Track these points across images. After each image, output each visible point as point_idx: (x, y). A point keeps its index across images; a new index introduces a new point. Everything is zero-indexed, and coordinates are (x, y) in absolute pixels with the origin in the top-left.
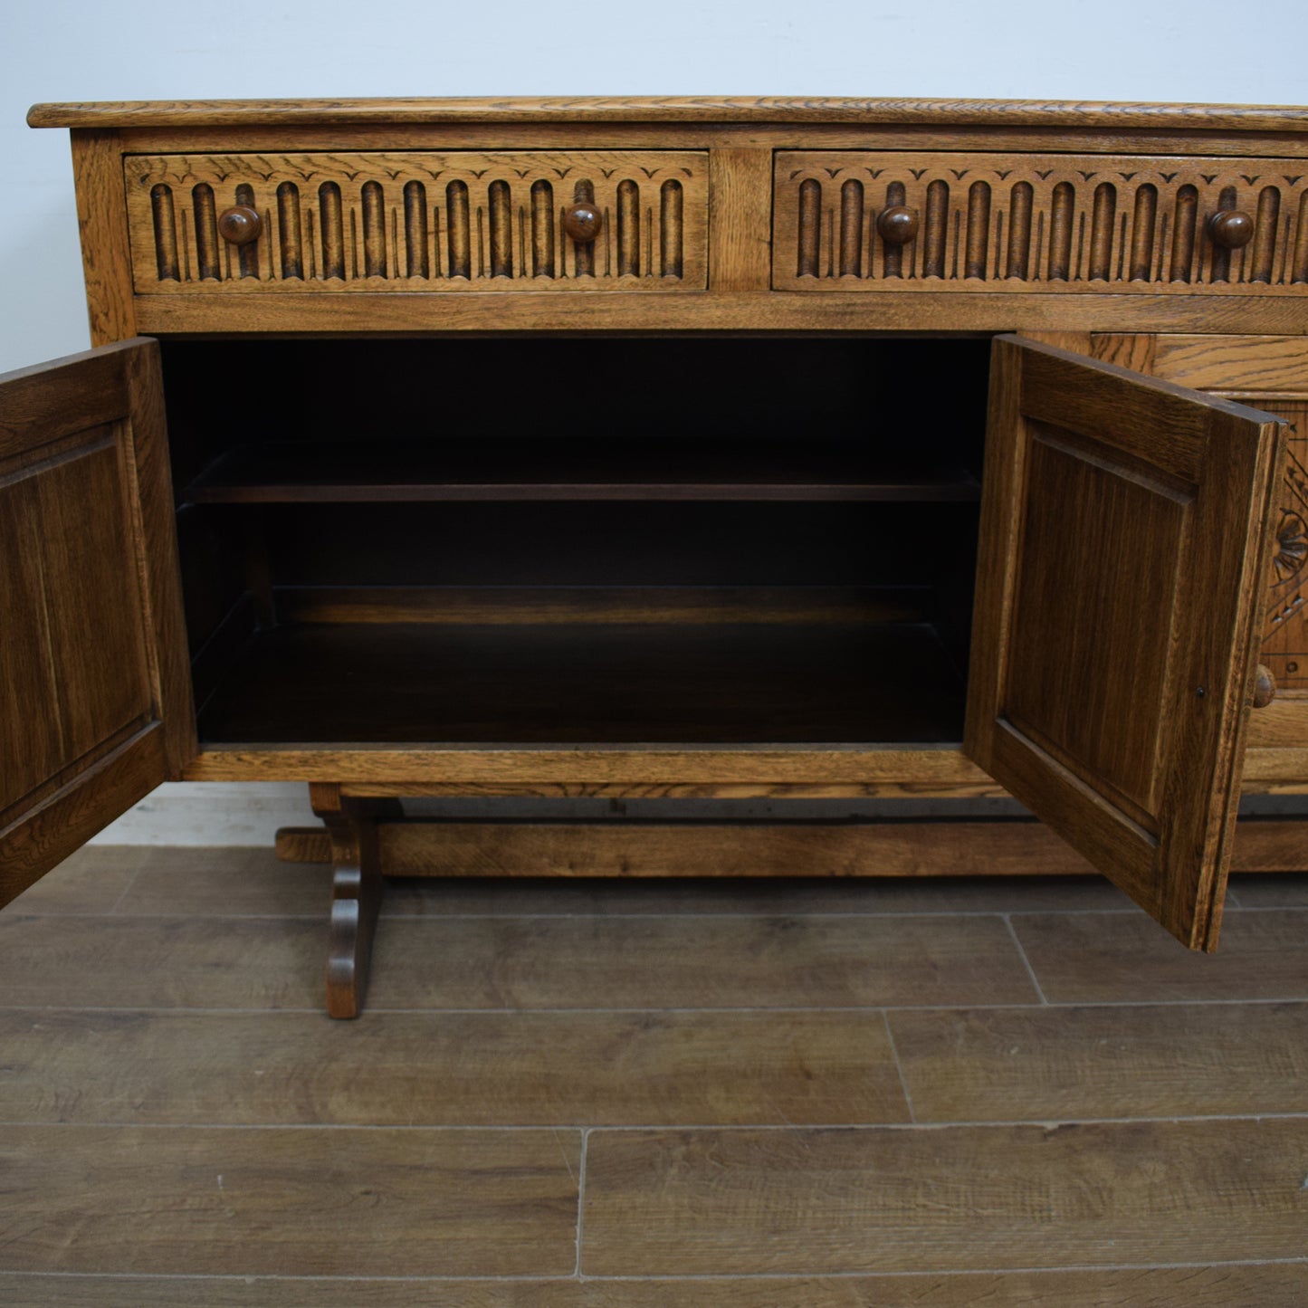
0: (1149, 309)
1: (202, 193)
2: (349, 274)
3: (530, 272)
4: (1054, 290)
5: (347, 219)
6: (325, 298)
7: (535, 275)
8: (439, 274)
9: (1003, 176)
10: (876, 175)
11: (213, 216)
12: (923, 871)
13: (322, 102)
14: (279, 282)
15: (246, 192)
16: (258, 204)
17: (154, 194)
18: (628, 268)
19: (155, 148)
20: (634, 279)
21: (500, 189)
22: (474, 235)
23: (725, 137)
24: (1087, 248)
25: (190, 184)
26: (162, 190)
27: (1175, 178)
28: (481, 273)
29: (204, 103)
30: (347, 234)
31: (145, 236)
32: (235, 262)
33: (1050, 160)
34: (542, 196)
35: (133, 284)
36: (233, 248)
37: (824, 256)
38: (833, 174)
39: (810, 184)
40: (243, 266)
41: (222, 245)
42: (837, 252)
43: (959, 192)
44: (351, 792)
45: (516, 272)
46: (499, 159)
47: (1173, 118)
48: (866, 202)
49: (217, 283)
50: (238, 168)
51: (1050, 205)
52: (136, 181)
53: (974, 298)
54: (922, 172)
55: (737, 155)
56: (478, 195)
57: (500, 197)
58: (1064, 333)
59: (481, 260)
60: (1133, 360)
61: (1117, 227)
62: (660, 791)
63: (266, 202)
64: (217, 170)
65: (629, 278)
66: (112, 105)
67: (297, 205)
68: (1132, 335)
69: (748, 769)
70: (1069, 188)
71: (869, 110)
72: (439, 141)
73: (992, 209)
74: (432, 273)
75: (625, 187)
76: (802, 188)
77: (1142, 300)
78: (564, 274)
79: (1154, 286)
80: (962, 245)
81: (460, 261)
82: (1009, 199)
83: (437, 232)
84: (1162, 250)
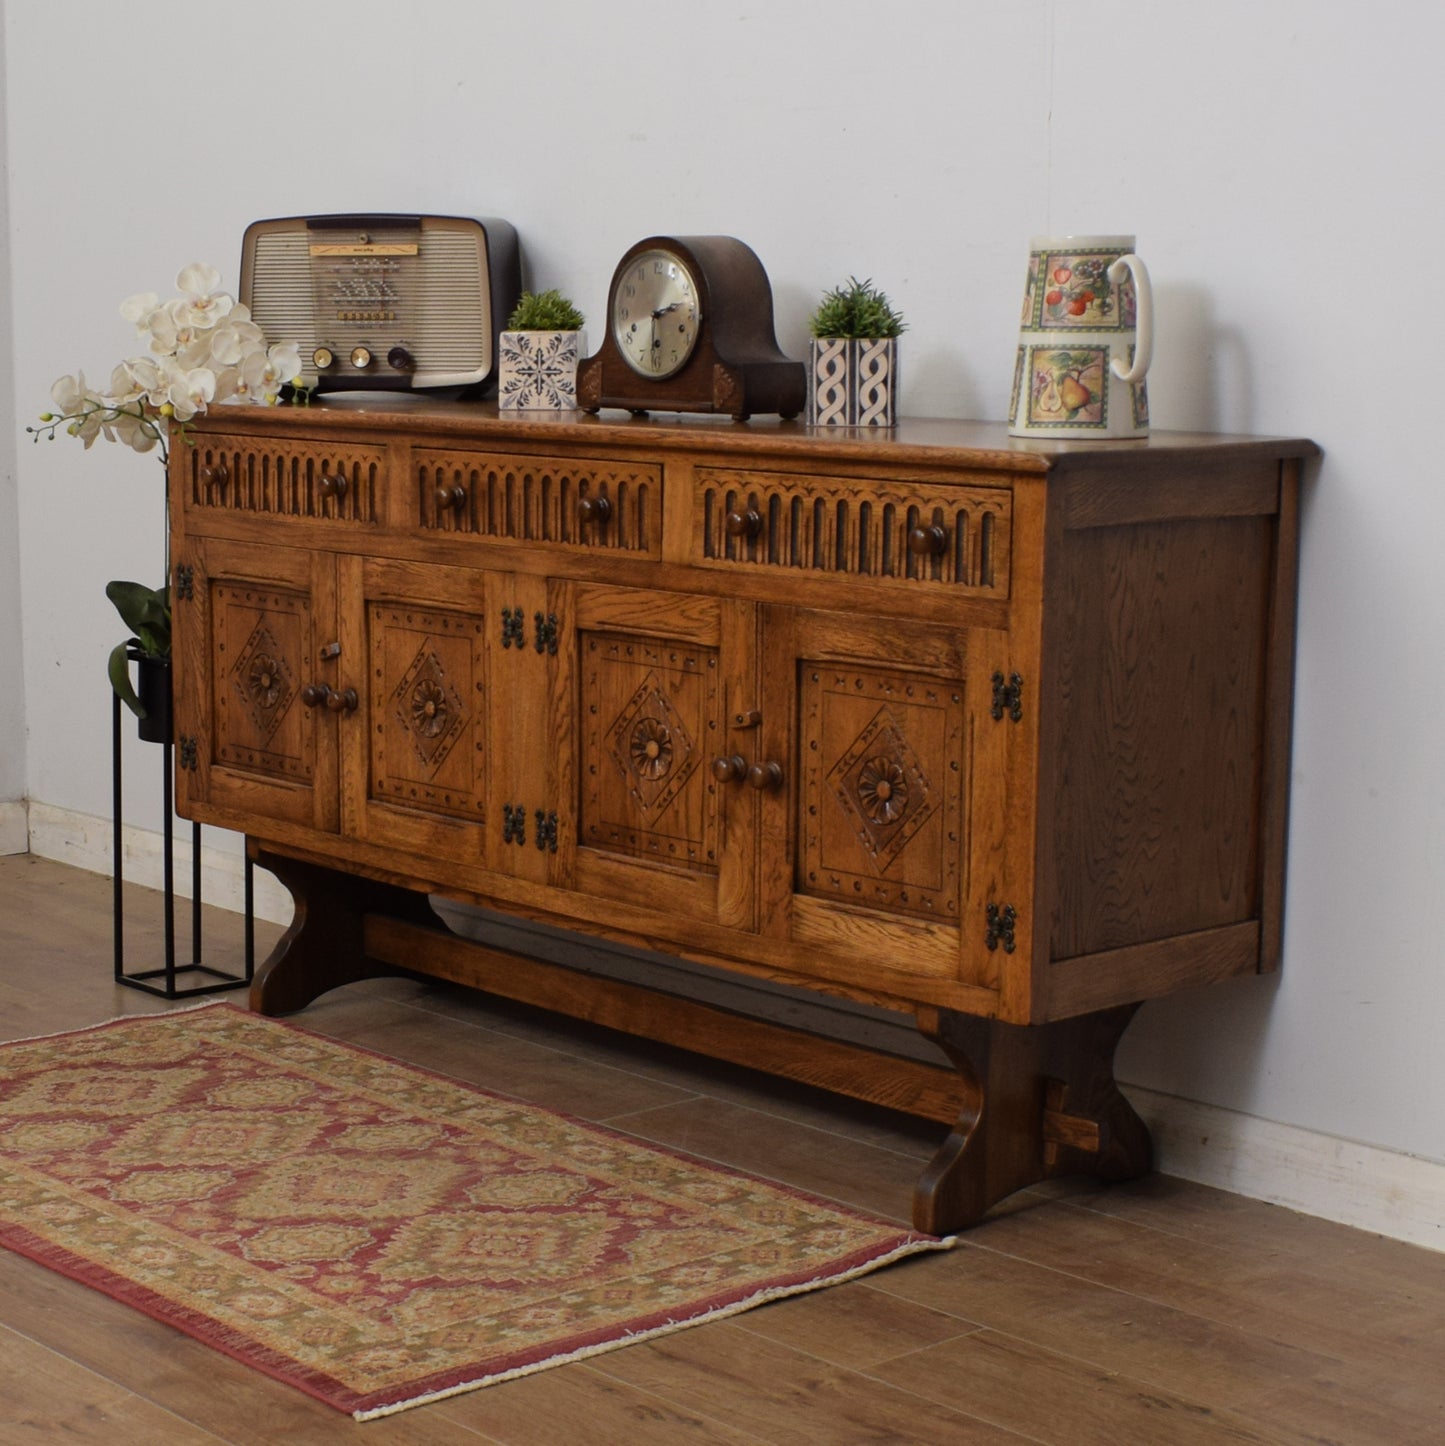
0: (573, 563)
2: (257, 508)
3: (321, 514)
5: (257, 476)
6: (248, 522)
7: (323, 516)
9: (502, 469)
10: (449, 465)
14: (232, 510)
15: (223, 457)
16: (227, 464)
17: (194, 454)
18: (358, 515)
19: (210, 430)
21: (311, 463)
23: (393, 437)
24: (541, 519)
25: (205, 450)
27: (578, 474)
28: (304, 513)
30: (257, 484)
31: (189, 479)
32: (219, 497)
33: (522, 459)
35: (185, 505)
37: (430, 515)
38: (432, 463)
39: (424, 469)
40: (221, 499)
42: (435, 513)
43: (483, 478)
45: (316, 514)
46: (310, 445)
49: (212, 508)
50: (221, 442)
51: (523, 489)
52: (187, 447)
53: (494, 548)
54: (467, 464)
55: (397, 450)
56: (303, 466)
57: (310, 468)
58: (534, 576)
59: (304, 505)
60: (567, 598)
63: (230, 463)
64: (214, 443)
65: (358, 522)
68: (566, 581)
73: (498, 489)
75: (356, 466)
76: (421, 472)
77: (569, 557)
78: (333, 517)
79: (573, 547)
80: (486, 513)
82: (505, 483)
83: (288, 487)
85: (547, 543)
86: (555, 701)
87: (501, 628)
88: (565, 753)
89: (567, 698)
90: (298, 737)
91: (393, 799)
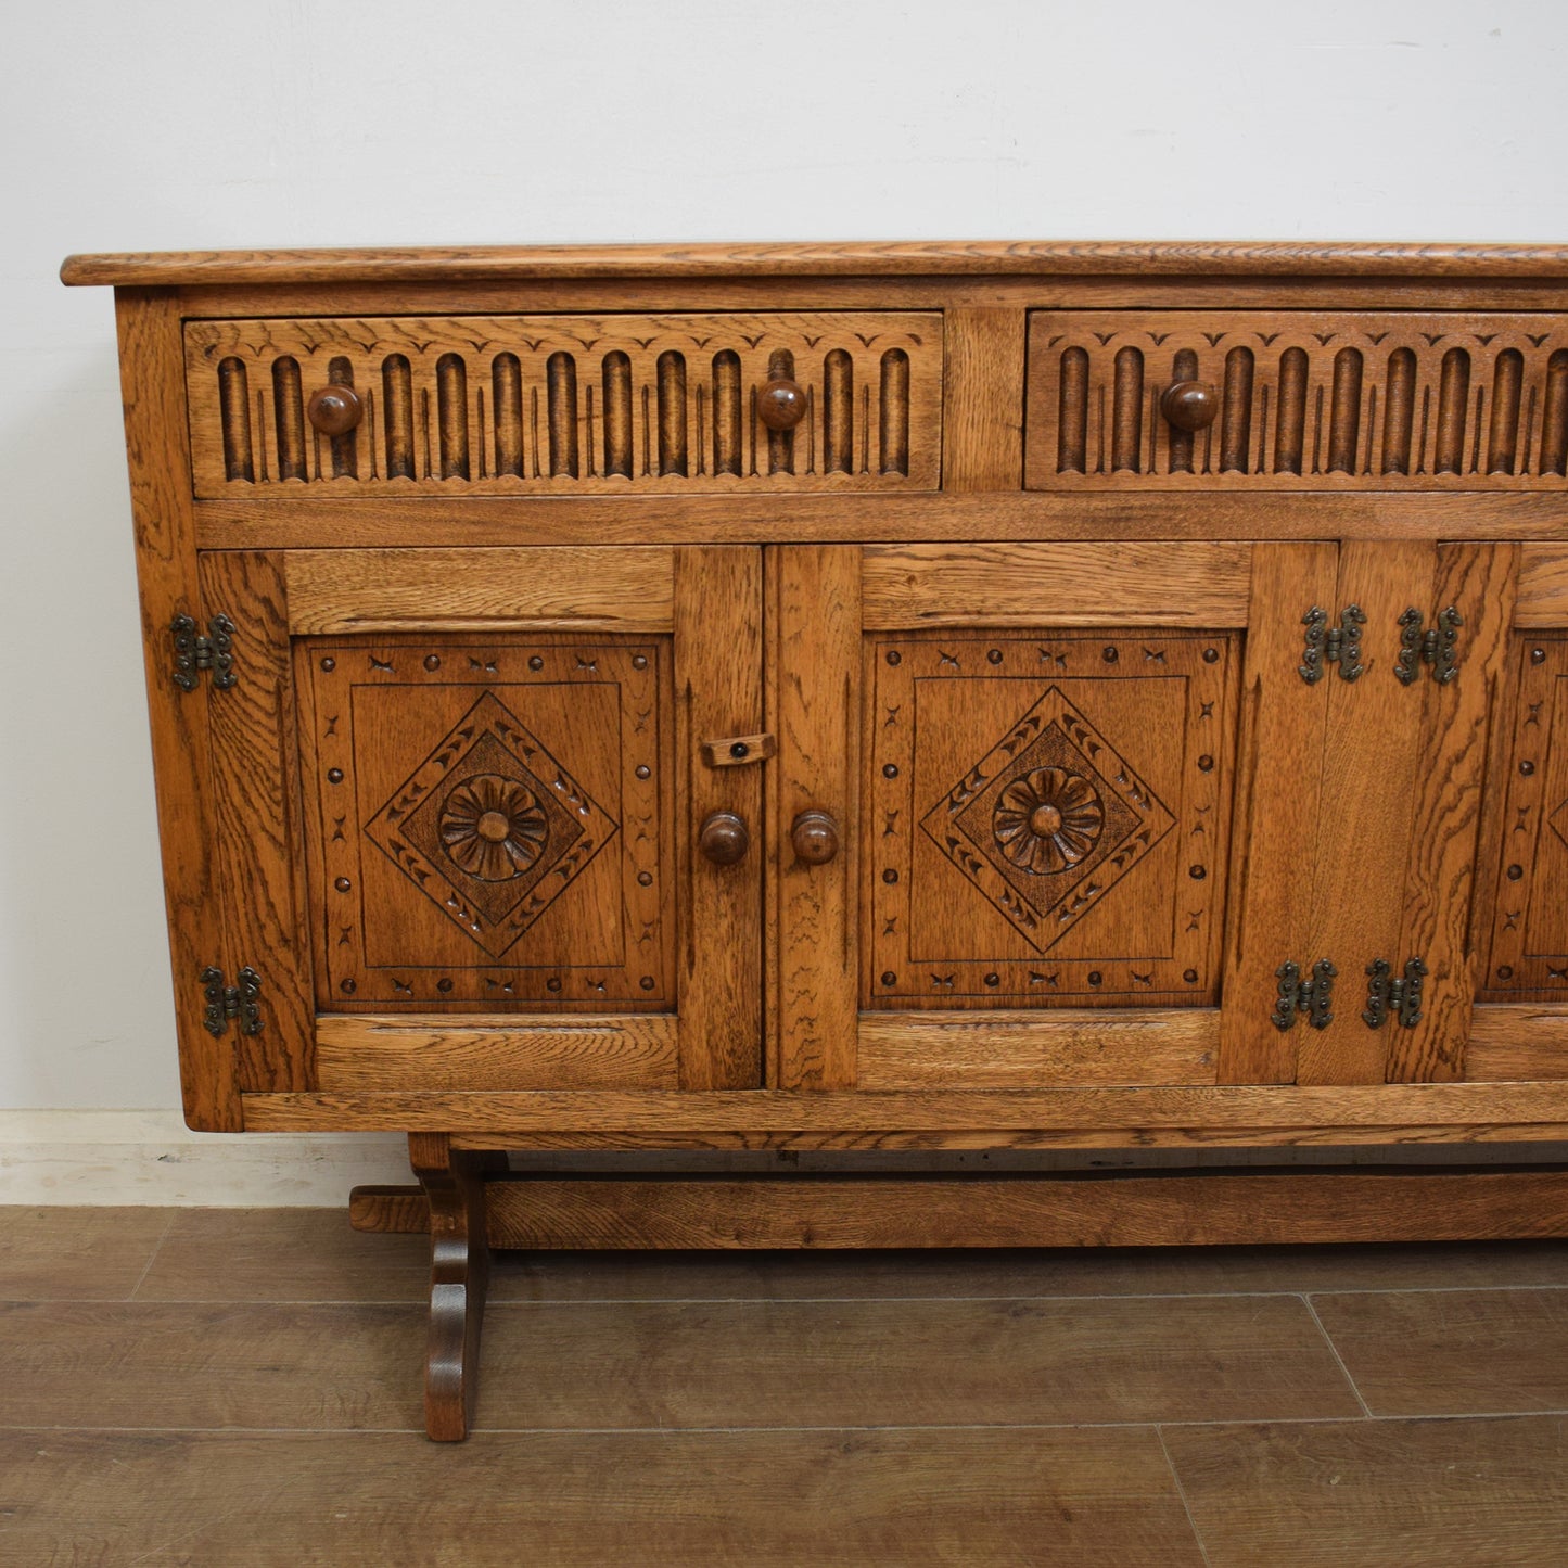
0: (1512, 511)
1: (286, 368)
2: (475, 472)
3: (710, 469)
4: (1389, 487)
5: (472, 402)
6: (443, 504)
7: (716, 472)
8: (592, 472)
9: (1325, 341)
10: (1159, 341)
11: (299, 399)
12: (1199, 1239)
13: (444, 252)
14: (383, 483)
15: (342, 367)
16: (358, 382)
17: (222, 370)
18: (836, 462)
19: (225, 311)
20: (845, 477)
21: (673, 361)
22: (638, 421)
23: (964, 293)
24: (1432, 433)
25: (269, 357)
26: (232, 365)
27: (1546, 341)
28: (647, 470)
29: (290, 254)
30: (473, 421)
31: (209, 425)
32: (327, 457)
33: (1385, 319)
34: (726, 370)
35: (193, 486)
36: (324, 439)
37: (1092, 445)
38: (1105, 340)
39: (1073, 352)
40: (336, 463)
41: (309, 436)
42: (1109, 441)
43: (1267, 362)
44: (463, 1144)
45: (692, 469)
46: (672, 324)
47: (1546, 265)
48: (1146, 375)
49: (302, 484)
50: (332, 336)
51: (1385, 378)
52: (198, 354)
53: (1287, 498)
54: (1219, 337)
55: (980, 317)
56: (644, 369)
57: (672, 373)
58: (1402, 542)
59: (647, 453)
60: (1492, 575)
61: (1472, 405)
62: (871, 1140)
63: (367, 379)
64: (305, 339)
65: (839, 475)
66: (171, 256)
67: (408, 383)
68: (1492, 543)
69: (987, 1112)
70: (1409, 355)
71: (1153, 258)
72: (593, 300)
73: (1309, 382)
74: (583, 471)
75: (834, 358)
76: (1063, 359)
77: (1504, 499)
78: (754, 471)
79: (1519, 480)
80: (1271, 430)
81: (618, 455)
82: (1332, 369)
83: (590, 418)
84: (1529, 435)
85: (1447, 476)
86: (1442, 764)
87: (1298, 647)
88: (1458, 853)
89: (1475, 755)
90: (612, 923)
91: (924, 1001)
